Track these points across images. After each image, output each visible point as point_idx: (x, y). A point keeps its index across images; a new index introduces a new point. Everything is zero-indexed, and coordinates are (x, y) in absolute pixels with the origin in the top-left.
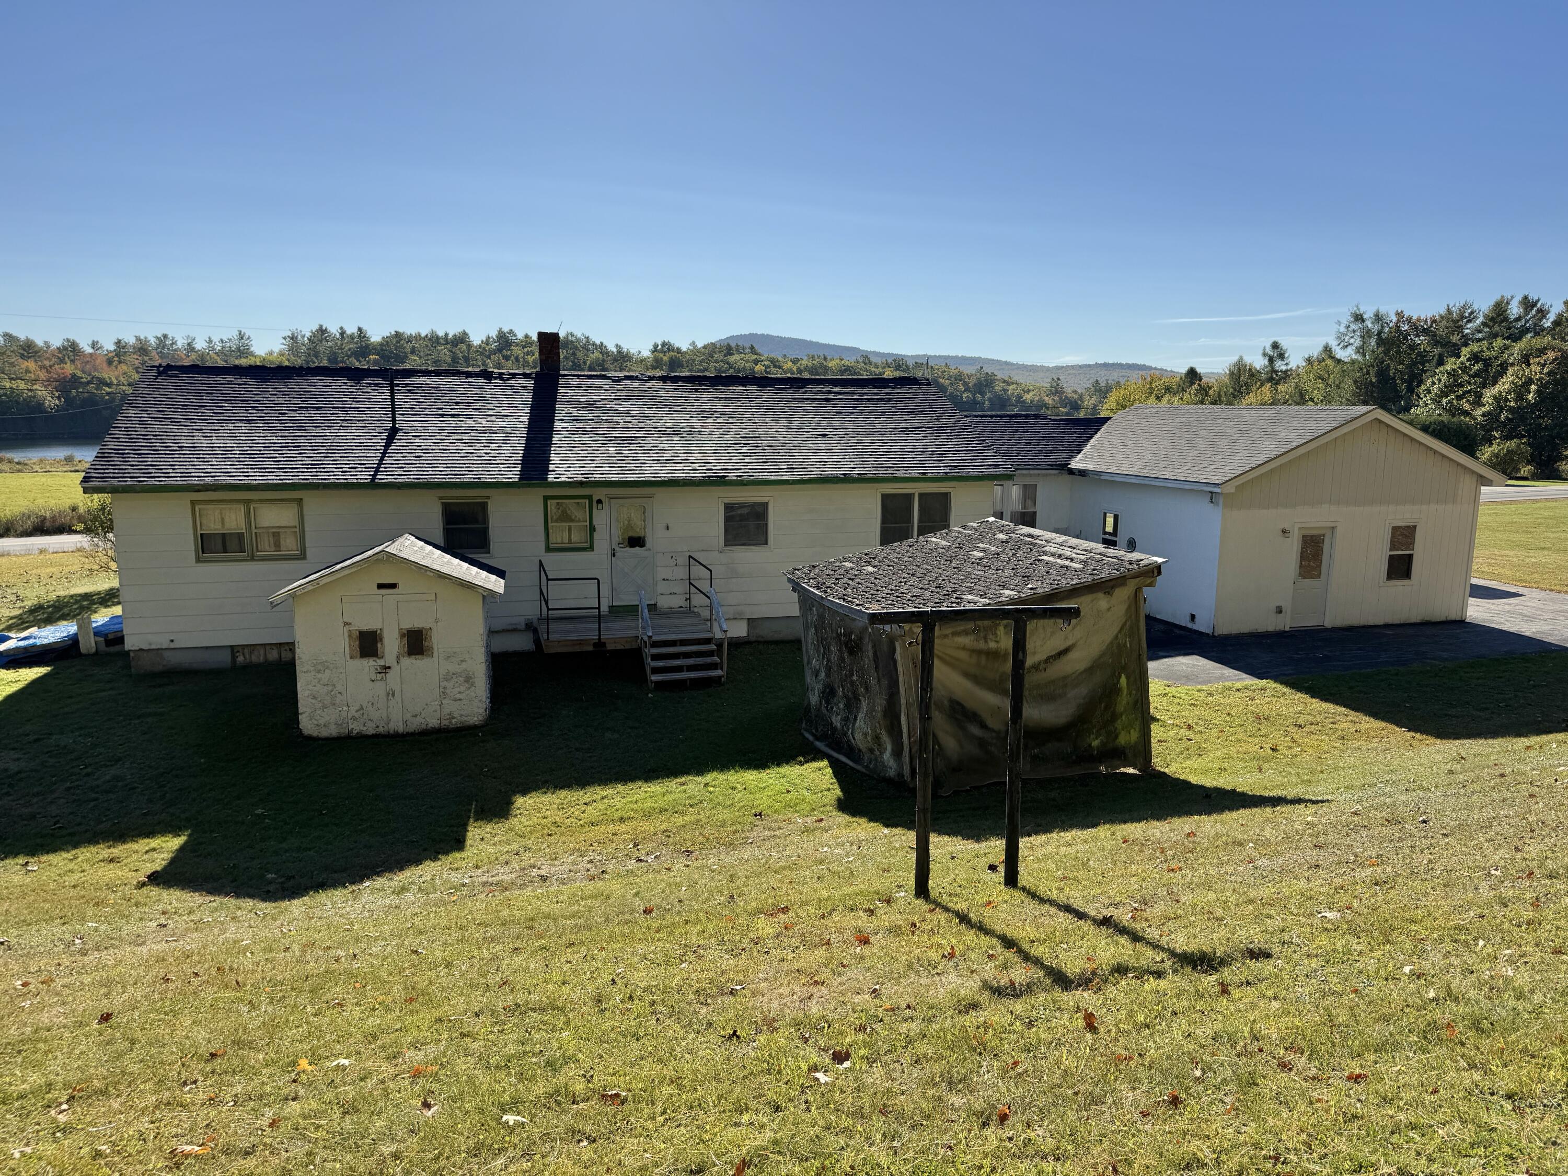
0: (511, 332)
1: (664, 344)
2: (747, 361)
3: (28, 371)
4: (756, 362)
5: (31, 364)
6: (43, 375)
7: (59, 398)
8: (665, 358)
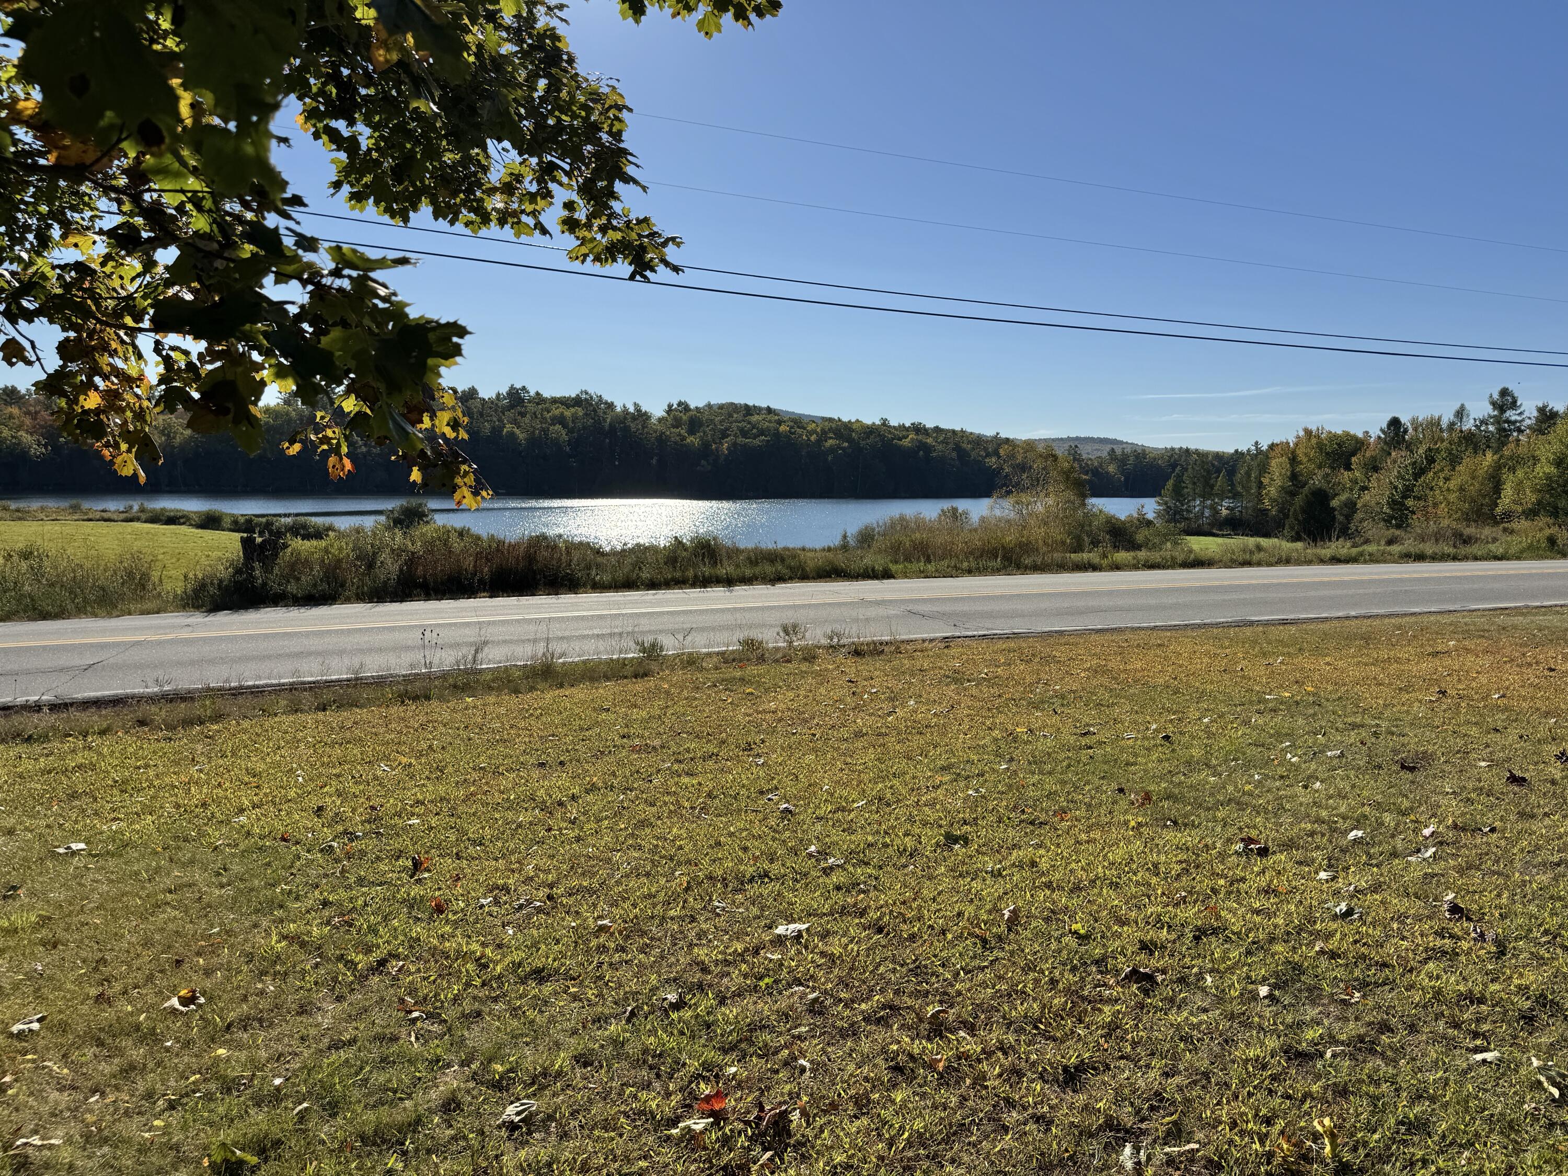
0: (524, 388)
1: (680, 404)
2: (770, 422)
3: (11, 417)
4: (780, 422)
5: (15, 410)
6: (28, 421)
7: (45, 446)
8: (684, 418)
